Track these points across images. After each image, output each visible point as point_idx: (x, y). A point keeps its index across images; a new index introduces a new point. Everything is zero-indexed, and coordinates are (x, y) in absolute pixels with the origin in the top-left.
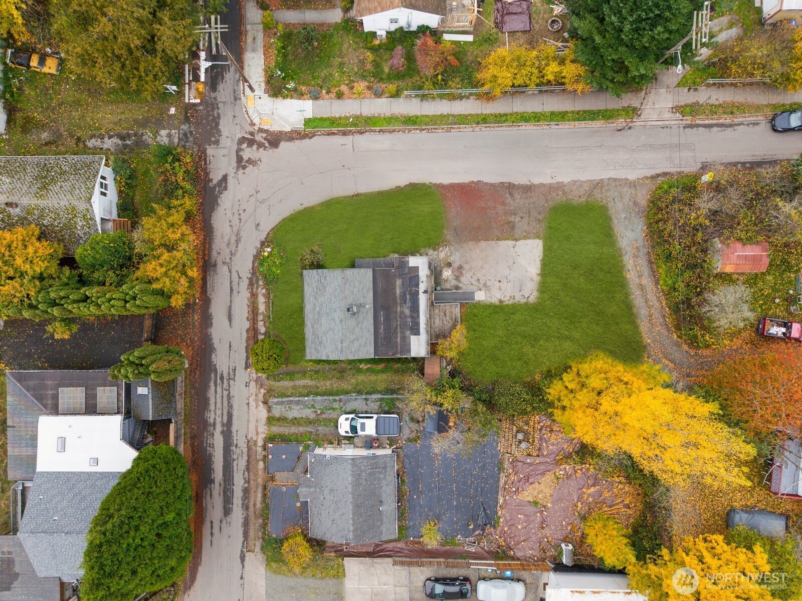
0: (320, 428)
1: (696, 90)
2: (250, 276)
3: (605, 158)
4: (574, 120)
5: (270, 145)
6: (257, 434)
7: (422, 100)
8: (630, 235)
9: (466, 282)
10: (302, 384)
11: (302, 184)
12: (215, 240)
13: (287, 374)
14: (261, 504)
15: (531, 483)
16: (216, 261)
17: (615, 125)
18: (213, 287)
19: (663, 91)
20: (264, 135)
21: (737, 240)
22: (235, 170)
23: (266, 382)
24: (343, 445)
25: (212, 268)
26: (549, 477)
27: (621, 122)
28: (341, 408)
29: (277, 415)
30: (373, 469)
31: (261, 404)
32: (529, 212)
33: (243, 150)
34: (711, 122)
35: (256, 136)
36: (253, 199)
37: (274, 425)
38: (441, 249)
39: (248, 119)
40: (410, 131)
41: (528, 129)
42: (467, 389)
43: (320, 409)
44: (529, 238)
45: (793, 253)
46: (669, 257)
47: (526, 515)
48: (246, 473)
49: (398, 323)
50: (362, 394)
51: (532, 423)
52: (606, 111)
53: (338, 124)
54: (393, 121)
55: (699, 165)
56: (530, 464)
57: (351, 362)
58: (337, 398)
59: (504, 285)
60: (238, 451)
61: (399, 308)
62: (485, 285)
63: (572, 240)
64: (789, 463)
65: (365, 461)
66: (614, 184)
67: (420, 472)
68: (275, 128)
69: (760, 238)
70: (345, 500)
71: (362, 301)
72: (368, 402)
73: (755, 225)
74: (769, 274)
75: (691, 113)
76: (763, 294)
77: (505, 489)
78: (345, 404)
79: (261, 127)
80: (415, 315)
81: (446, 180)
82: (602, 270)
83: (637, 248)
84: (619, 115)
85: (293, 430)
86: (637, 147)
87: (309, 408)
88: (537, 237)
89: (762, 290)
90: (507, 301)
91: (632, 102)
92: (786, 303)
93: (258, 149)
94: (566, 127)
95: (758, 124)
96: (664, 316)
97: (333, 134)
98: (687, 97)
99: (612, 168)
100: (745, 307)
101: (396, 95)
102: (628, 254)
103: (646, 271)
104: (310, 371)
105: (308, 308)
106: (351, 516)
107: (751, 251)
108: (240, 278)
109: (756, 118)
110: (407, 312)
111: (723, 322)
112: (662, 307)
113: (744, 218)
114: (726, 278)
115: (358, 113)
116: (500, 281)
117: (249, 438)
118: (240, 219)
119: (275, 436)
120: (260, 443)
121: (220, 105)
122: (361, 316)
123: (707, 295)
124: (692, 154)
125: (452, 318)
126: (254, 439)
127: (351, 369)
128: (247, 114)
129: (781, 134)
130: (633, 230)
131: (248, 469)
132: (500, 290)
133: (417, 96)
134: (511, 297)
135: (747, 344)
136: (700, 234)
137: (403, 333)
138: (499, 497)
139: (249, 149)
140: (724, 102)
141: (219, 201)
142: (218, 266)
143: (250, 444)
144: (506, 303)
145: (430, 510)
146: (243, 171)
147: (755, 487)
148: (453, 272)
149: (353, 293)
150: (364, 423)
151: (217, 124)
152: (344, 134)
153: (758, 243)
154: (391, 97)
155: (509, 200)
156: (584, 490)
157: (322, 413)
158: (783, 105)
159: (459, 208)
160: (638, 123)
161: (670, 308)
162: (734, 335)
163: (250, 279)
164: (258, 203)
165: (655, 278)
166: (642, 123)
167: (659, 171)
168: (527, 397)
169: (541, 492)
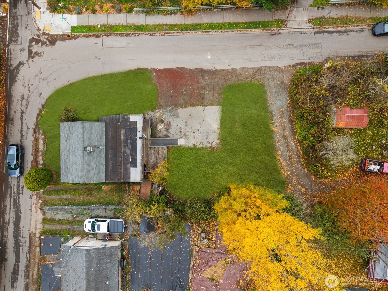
0: (75, 227)
1: (323, 8)
2: (34, 127)
3: (263, 53)
4: (243, 28)
5: (49, 43)
6: (36, 229)
7: (146, 15)
8: (279, 103)
9: (173, 133)
10: (65, 198)
11: (69, 68)
12: (13, 104)
13: (55, 191)
14: (37, 275)
15: (210, 266)
16: (13, 117)
17: (270, 31)
18: (11, 133)
19: (301, 9)
20: (46, 37)
21: (347, 105)
22: (27, 59)
23: (43, 196)
24: (89, 238)
25: (11, 122)
26: (221, 263)
27: (273, 30)
28: (89, 214)
29: (49, 218)
30: (102, 256)
31: (39, 210)
32: (214, 88)
33: (33, 46)
34: (332, 29)
35: (41, 37)
36: (38, 78)
37: (47, 224)
38: (157, 111)
39: (36, 26)
40: (139, 34)
41: (214, 34)
42: (170, 203)
43: (75, 214)
44: (213, 105)
45: (385, 116)
46: (302, 117)
47: (206, 287)
48: (28, 255)
49: (122, 159)
50: (103, 205)
51: (211, 226)
52: (264, 22)
53: (93, 30)
54: (128, 28)
55: (324, 58)
56: (209, 253)
57: (96, 184)
58: (87, 207)
59: (196, 135)
60: (23, 240)
61: (123, 149)
62: (185, 135)
63: (235, 105)
64: (381, 260)
65: (96, 251)
66: (269, 70)
67: (139, 257)
68: (53, 32)
69: (363, 104)
70: (81, 277)
71: (96, 143)
72: (106, 211)
73: (359, 95)
74: (369, 129)
75: (319, 24)
76: (365, 143)
77: (193, 269)
78: (91, 212)
79: (45, 32)
80: (134, 154)
81: (161, 66)
82: (251, 123)
83: (283, 112)
84: (272, 25)
85: (59, 227)
86: (284, 46)
87: (68, 213)
88: (219, 104)
89: (364, 140)
90: (199, 146)
91: (281, 16)
92: (380, 149)
93: (42, 46)
94: (238, 33)
95: (363, 31)
96: (299, 157)
97: (90, 36)
98: (317, 13)
99: (268, 59)
100: (351, 151)
101: (130, 11)
102: (277, 115)
103: (288, 127)
104: (70, 189)
105: (62, 148)
106: (85, 288)
107: (356, 113)
108: (28, 128)
109: (362, 27)
110: (128, 151)
111: (336, 162)
112: (298, 151)
113: (352, 90)
114: (339, 131)
115: (106, 23)
116: (194, 133)
117: (31, 232)
118: (29, 90)
119: (47, 231)
120: (38, 235)
121: (19, 18)
122: (96, 154)
123: (325, 143)
124: (319, 51)
125: (162, 156)
126: (34, 232)
127: (96, 188)
128: (36, 23)
129: (378, 38)
130: (280, 100)
131: (29, 252)
132: (194, 138)
133: (143, 12)
134: (201, 143)
135: (354, 176)
136: (322, 102)
137: (125, 166)
138: (190, 274)
139: (36, 46)
140: (341, 16)
141: (16, 79)
142: (14, 121)
143: (32, 236)
144: (198, 146)
145: (145, 282)
146: (32, 60)
147: (358, 272)
148: (164, 126)
149: (89, 138)
150: (100, 225)
151: (17, 29)
152: (97, 36)
153: (361, 107)
154: (127, 13)
155: (201, 80)
156: (244, 272)
157: (77, 217)
158: (380, 18)
159: (169, 85)
160: (285, 30)
161: (302, 151)
162: (344, 170)
163: (35, 129)
164: (41, 80)
165: (293, 131)
166: (288, 30)
167: (298, 62)
168: (205, 210)
169: (216, 272)
